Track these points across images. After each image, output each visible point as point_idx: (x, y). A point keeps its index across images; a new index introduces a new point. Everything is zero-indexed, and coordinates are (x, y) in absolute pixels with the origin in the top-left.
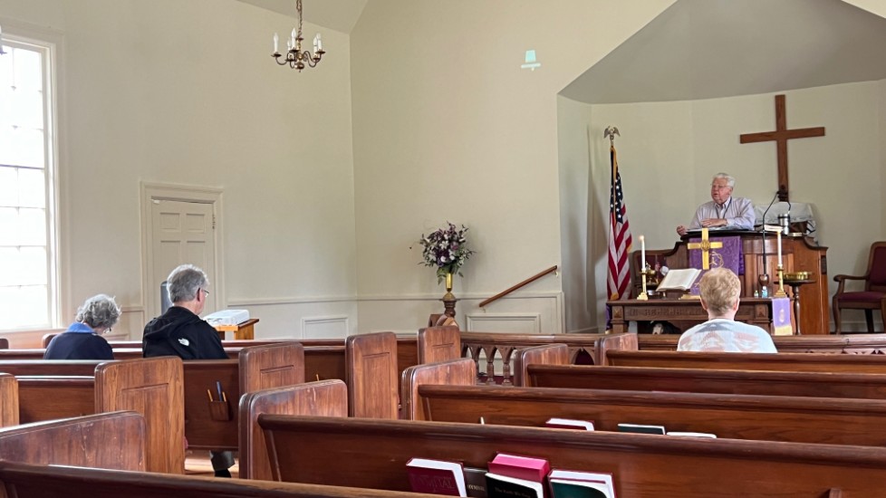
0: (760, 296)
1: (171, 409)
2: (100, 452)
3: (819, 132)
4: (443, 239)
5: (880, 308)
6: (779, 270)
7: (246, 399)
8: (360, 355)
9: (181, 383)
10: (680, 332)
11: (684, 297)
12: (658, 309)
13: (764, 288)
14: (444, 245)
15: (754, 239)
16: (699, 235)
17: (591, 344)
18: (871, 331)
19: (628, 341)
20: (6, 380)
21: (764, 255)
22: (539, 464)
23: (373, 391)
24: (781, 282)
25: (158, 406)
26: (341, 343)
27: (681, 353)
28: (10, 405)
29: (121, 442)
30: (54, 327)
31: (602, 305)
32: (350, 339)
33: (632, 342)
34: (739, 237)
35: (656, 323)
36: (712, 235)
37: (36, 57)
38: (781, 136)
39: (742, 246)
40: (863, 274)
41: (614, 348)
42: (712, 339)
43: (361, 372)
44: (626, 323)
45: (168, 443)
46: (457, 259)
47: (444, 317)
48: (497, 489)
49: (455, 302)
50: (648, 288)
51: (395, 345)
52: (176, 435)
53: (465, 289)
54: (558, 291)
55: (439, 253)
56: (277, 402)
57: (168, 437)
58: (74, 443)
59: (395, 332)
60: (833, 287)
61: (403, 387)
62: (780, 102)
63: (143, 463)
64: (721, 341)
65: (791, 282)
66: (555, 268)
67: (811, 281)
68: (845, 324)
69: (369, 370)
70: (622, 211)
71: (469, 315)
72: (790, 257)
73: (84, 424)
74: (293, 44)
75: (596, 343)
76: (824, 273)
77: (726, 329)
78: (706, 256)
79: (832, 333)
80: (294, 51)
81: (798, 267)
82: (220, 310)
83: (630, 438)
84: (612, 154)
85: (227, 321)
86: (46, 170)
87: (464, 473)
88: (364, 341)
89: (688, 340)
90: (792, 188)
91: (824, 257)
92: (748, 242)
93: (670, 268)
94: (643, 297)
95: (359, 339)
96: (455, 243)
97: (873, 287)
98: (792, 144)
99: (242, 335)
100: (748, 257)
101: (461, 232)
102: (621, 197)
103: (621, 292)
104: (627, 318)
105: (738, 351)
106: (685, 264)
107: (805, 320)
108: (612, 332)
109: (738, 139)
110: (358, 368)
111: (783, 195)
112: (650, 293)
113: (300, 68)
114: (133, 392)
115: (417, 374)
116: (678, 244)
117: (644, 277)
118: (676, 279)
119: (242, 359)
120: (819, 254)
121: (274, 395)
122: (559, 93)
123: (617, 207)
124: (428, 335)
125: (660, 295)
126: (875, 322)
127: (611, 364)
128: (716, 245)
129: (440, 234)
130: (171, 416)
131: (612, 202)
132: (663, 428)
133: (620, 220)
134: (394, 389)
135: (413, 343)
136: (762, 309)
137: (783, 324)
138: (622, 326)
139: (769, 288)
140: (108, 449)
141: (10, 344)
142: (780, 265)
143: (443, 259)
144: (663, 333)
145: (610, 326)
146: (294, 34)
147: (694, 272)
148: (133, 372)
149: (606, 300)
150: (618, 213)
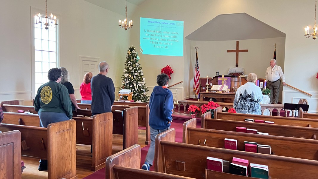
1: (110, 126)
3: (247, 51)
11: (217, 92)
12: (211, 94)
16: (221, 76)
21: (235, 82)
22: (246, 161)
25: (107, 126)
35: (211, 98)
36: (225, 76)
38: (237, 51)
45: (109, 135)
50: (209, 89)
54: (183, 87)
62: (238, 43)
66: (182, 82)
70: (198, 68)
72: (242, 82)
78: (223, 82)
80: (125, 25)
84: (197, 53)
86: (56, 52)
90: (239, 64)
92: (232, 78)
93: (213, 84)
94: (207, 91)
98: (240, 53)
100: (232, 82)
102: (198, 64)
106: (217, 84)
108: (199, 100)
109: (227, 51)
111: (237, 66)
113: (126, 29)
116: (214, 78)
117: (208, 86)
118: (215, 87)
122: (185, 38)
123: (197, 67)
125: (211, 91)
128: (227, 79)
131: (196, 65)
133: (198, 70)
145: (199, 98)
147: (220, 86)
150: (197, 68)
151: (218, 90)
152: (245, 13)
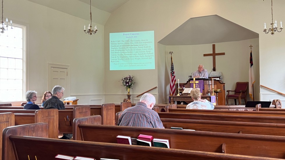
0: (208, 95)
1: (55, 122)
2: (37, 133)
3: (223, 54)
4: (128, 79)
5: (238, 99)
6: (213, 89)
7: (75, 120)
8: (105, 109)
9: (58, 116)
10: (187, 104)
11: (189, 95)
12: (182, 98)
13: (209, 93)
14: (128, 81)
15: (207, 80)
16: (193, 79)
17: (165, 107)
18: (236, 105)
19: (174, 106)
20: (11, 114)
21: (209, 85)
22: (150, 137)
23: (108, 118)
24: (213, 92)
25: (51, 122)
26: (101, 106)
27: (188, 109)
28: (12, 121)
29: (42, 131)
30: (24, 101)
31: (168, 97)
32: (103, 105)
33: (175, 106)
34: (203, 80)
35: (182, 102)
36: (196, 79)
37: (21, 30)
38: (214, 55)
39: (204, 82)
40: (234, 90)
41: (171, 108)
42: (195, 106)
43: (105, 114)
44: (174, 102)
45: (54, 131)
46: (131, 84)
47: (127, 99)
48: (139, 143)
49: (130, 96)
50: (180, 93)
51: (114, 106)
52: (56, 129)
53: (133, 92)
54: (157, 93)
55: (126, 83)
56: (83, 121)
57: (54, 130)
58: (30, 131)
59: (115, 103)
60: (226, 93)
61: (116, 117)
62: (214, 46)
63: (48, 136)
64: (198, 107)
65: (216, 92)
66: (156, 87)
67: (221, 92)
68: (229, 102)
69: (107, 113)
70: (174, 73)
71: (134, 99)
72: (216, 85)
73: (32, 126)
74: (89, 28)
75: (166, 107)
76: (224, 90)
77: (199, 104)
78: (194, 85)
79: (226, 105)
80: (89, 30)
81: (218, 88)
82: (69, 97)
83: (173, 131)
84: (171, 58)
85: (70, 100)
86: (23, 59)
87: (131, 139)
88: (106, 105)
89: (189, 106)
90: (216, 68)
91: (224, 86)
92: (205, 81)
93: (185, 88)
94: (178, 95)
95: (105, 105)
96: (131, 80)
97: (237, 94)
98: (216, 57)
99: (74, 103)
100: (205, 85)
101: (132, 78)
102: (173, 69)
103: (173, 93)
104: (174, 101)
105: (202, 109)
106: (189, 87)
107: (219, 101)
108: (170, 104)
109: (203, 55)
110: (104, 113)
111: (214, 70)
112: (180, 94)
113: (91, 34)
114: (45, 118)
115: (120, 114)
116: (187, 82)
117: (179, 90)
118: (187, 90)
119: (74, 110)
120: (223, 85)
121: (83, 119)
122: (158, 42)
124: (123, 104)
125: (182, 95)
126: (237, 102)
127: (170, 112)
128: (197, 82)
129: (126, 78)
130: (55, 124)
131: (171, 70)
132: (182, 128)
133: (173, 75)
134: (114, 118)
135: (119, 106)
136: (209, 98)
137: (214, 102)
138: (173, 102)
139: (210, 93)
140: (39, 132)
141: (12, 105)
142: (213, 87)
143: (127, 84)
144: (184, 104)
145: (170, 102)
146: (89, 25)
148: (45, 113)
149: (169, 96)
150: (172, 73)
151: (189, 92)
152: (216, 15)
